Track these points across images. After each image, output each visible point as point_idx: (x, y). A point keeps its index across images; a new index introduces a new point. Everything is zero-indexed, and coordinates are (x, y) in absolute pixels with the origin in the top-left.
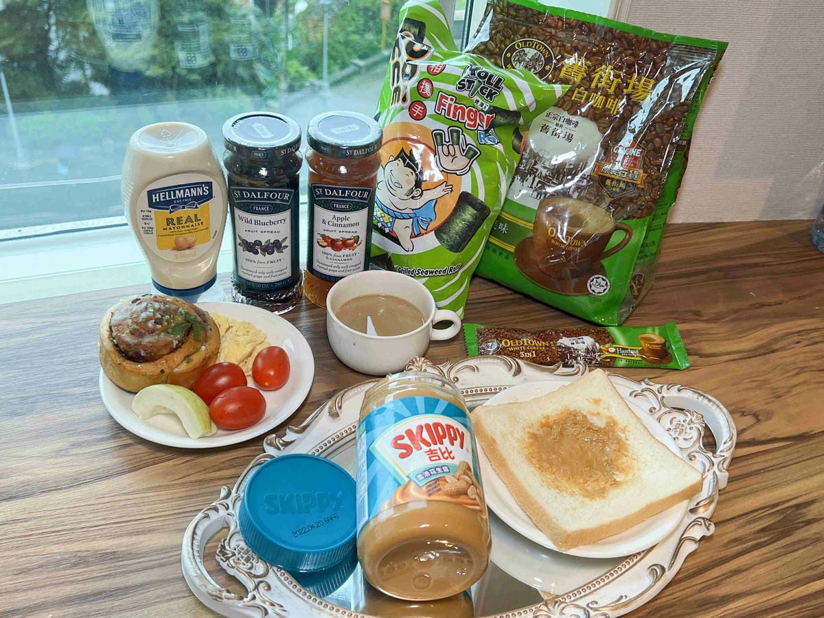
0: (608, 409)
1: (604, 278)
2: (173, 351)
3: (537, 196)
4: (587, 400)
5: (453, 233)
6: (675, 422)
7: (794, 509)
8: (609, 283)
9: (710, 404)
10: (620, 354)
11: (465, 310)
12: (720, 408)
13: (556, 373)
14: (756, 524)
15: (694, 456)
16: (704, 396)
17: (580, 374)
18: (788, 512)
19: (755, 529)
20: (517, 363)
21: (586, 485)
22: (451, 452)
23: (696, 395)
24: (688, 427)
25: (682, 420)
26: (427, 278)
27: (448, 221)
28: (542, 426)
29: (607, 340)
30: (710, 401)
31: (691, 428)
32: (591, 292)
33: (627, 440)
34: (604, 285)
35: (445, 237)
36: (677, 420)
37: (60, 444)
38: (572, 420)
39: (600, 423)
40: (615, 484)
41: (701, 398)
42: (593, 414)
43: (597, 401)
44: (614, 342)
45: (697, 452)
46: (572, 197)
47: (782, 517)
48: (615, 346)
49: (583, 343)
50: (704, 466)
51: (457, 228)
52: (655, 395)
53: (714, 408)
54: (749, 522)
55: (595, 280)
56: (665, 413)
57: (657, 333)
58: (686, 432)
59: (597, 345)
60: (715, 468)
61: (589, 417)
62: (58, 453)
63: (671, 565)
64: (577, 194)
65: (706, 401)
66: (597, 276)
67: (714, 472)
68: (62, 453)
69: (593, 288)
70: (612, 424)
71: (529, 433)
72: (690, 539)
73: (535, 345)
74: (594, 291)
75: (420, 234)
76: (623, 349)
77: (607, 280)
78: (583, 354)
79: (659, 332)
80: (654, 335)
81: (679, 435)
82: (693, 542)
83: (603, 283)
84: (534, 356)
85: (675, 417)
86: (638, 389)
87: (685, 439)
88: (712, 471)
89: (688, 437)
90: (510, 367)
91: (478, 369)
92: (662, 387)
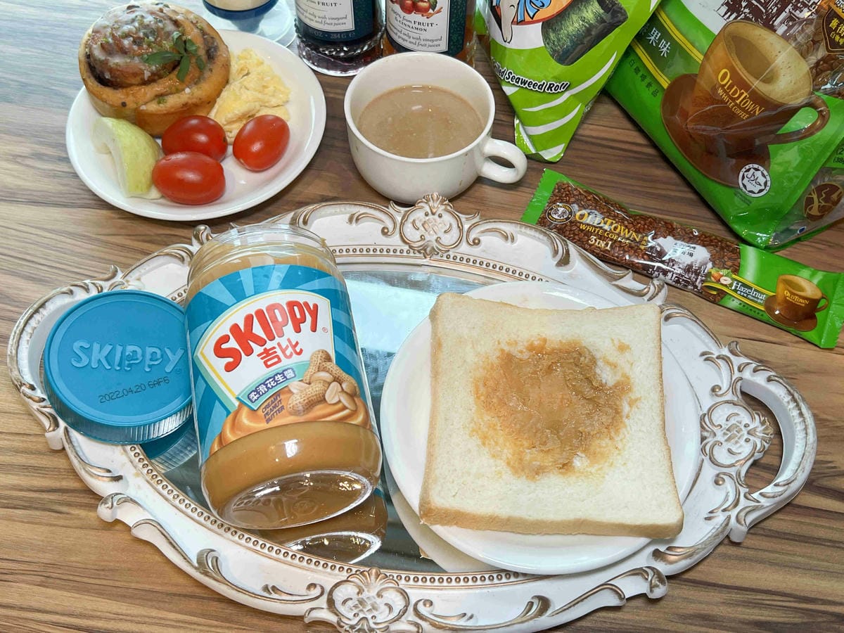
0: (632, 364)
1: (765, 173)
3: (726, 14)
4: (612, 340)
5: (563, 33)
6: (733, 421)
7: (833, 619)
8: (769, 184)
9: (798, 420)
10: (735, 291)
11: (568, 148)
12: (806, 434)
13: (614, 283)
14: (756, 611)
15: (724, 480)
16: (798, 405)
17: (646, 298)
18: (820, 620)
19: (747, 617)
20: (568, 252)
21: (527, 451)
22: (297, 343)
23: (788, 398)
24: (746, 436)
25: (744, 423)
26: (517, 89)
27: (562, 15)
28: (531, 348)
29: (730, 263)
30: (801, 414)
31: (747, 441)
32: (741, 186)
33: (628, 417)
34: (762, 184)
35: (552, 36)
36: (738, 419)
37: (24, 149)
38: (574, 359)
39: (607, 377)
40: (566, 467)
41: (792, 405)
42: (608, 363)
43: (623, 348)
44: (736, 270)
45: (730, 476)
46: (775, 31)
47: (805, 620)
48: (734, 276)
49: (691, 255)
50: (726, 500)
51: (571, 29)
52: (731, 371)
53: (800, 427)
54: (747, 604)
55: (752, 171)
56: (727, 402)
57: (816, 281)
58: (737, 442)
59: (710, 265)
60: (734, 513)
61: (600, 363)
62: (15, 158)
63: (563, 610)
64: (786, 28)
65: (795, 413)
66: (756, 166)
67: (729, 517)
68: (19, 160)
69: (746, 180)
70: (623, 387)
71: (502, 351)
72: (617, 593)
73: (619, 235)
74: (745, 186)
75: (522, 22)
76: (744, 285)
77: (768, 178)
78: (679, 271)
79: (819, 282)
80: (809, 283)
81: (726, 441)
82: (617, 597)
83: (762, 180)
84: (608, 248)
85: (738, 414)
86: (716, 352)
87: (730, 451)
88: (727, 513)
89: (734, 449)
90: (556, 252)
91: (513, 239)
92: (748, 364)
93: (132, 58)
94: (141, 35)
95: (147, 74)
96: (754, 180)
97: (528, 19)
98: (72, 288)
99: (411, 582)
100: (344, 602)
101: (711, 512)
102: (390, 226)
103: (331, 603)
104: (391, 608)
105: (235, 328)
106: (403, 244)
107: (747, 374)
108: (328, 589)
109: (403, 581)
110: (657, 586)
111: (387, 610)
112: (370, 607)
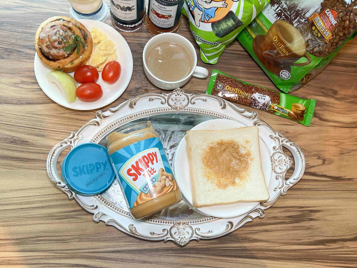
0: (250, 147)
1: (289, 74)
2: (65, 58)
3: (276, 17)
4: (244, 139)
5: (220, 29)
6: (280, 158)
7: (309, 212)
8: (290, 77)
9: (300, 158)
10: (279, 111)
12: (302, 162)
13: (242, 114)
14: (288, 213)
15: (279, 178)
16: (300, 153)
17: (251, 119)
18: (306, 212)
19: (286, 215)
20: (225, 105)
21: (221, 179)
22: (154, 168)
23: (297, 150)
24: (284, 163)
25: (284, 159)
27: (219, 22)
28: (218, 144)
29: (277, 101)
30: (301, 156)
31: (285, 165)
32: (281, 76)
33: (250, 164)
34: (288, 76)
35: (216, 28)
36: (282, 158)
38: (232, 146)
39: (243, 151)
40: (234, 183)
41: (298, 153)
42: (243, 147)
43: (247, 142)
44: (279, 103)
46: (293, 25)
47: (301, 213)
48: (278, 106)
49: (264, 99)
50: (279, 184)
51: (223, 27)
52: (279, 142)
53: (300, 160)
54: (286, 211)
55: (285, 72)
56: (278, 152)
57: (304, 104)
58: (282, 165)
59: (270, 102)
60: (282, 189)
61: (240, 147)
63: (237, 226)
64: (297, 24)
65: (299, 155)
66: (286, 71)
67: (281, 191)
69: (282, 75)
70: (248, 154)
71: (210, 147)
72: (251, 218)
73: (240, 94)
74: (282, 76)
76: (282, 109)
77: (290, 75)
78: (261, 105)
79: (305, 104)
80: (301, 105)
81: (279, 164)
83: (288, 75)
84: (237, 99)
85: (282, 156)
86: (274, 136)
87: (280, 168)
88: (280, 189)
89: (281, 168)
90: (221, 105)
91: (206, 100)
92: (285, 140)
93: (59, 50)
94: (61, 40)
95: (66, 55)
96: (285, 74)
97: (206, 21)
98: (61, 144)
99: (192, 223)
100: (175, 233)
101: (275, 189)
102: (164, 101)
103: (171, 235)
104: (188, 233)
105: (133, 166)
106: (169, 106)
107: (284, 143)
108: (169, 230)
109: (190, 224)
110: (263, 215)
111: (187, 233)
112: (182, 234)
